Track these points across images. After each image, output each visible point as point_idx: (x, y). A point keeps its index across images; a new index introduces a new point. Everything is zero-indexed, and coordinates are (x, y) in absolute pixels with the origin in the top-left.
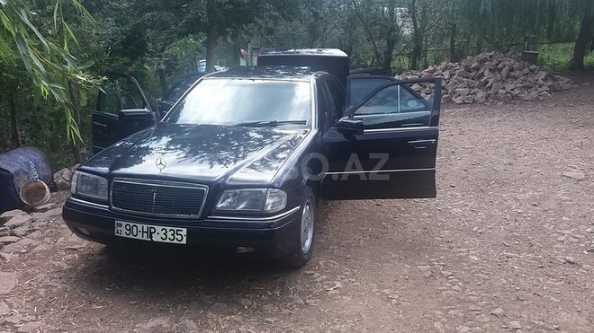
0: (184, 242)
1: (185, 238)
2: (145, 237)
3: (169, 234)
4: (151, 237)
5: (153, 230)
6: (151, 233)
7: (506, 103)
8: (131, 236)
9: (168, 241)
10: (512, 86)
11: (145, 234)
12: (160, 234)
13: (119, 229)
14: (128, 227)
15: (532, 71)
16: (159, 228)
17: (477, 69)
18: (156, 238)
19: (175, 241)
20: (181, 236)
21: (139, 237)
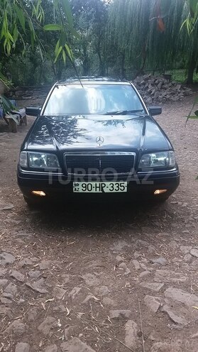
0: (125, 190)
1: (126, 188)
2: (98, 191)
3: (115, 187)
4: (102, 190)
5: (103, 185)
6: (102, 188)
7: (163, 103)
8: (87, 191)
9: (114, 191)
10: (165, 94)
11: (98, 189)
12: (109, 187)
13: (77, 187)
14: (84, 186)
15: (173, 85)
16: (108, 183)
17: (144, 84)
18: (106, 190)
19: (120, 191)
20: (123, 187)
21: (93, 191)
